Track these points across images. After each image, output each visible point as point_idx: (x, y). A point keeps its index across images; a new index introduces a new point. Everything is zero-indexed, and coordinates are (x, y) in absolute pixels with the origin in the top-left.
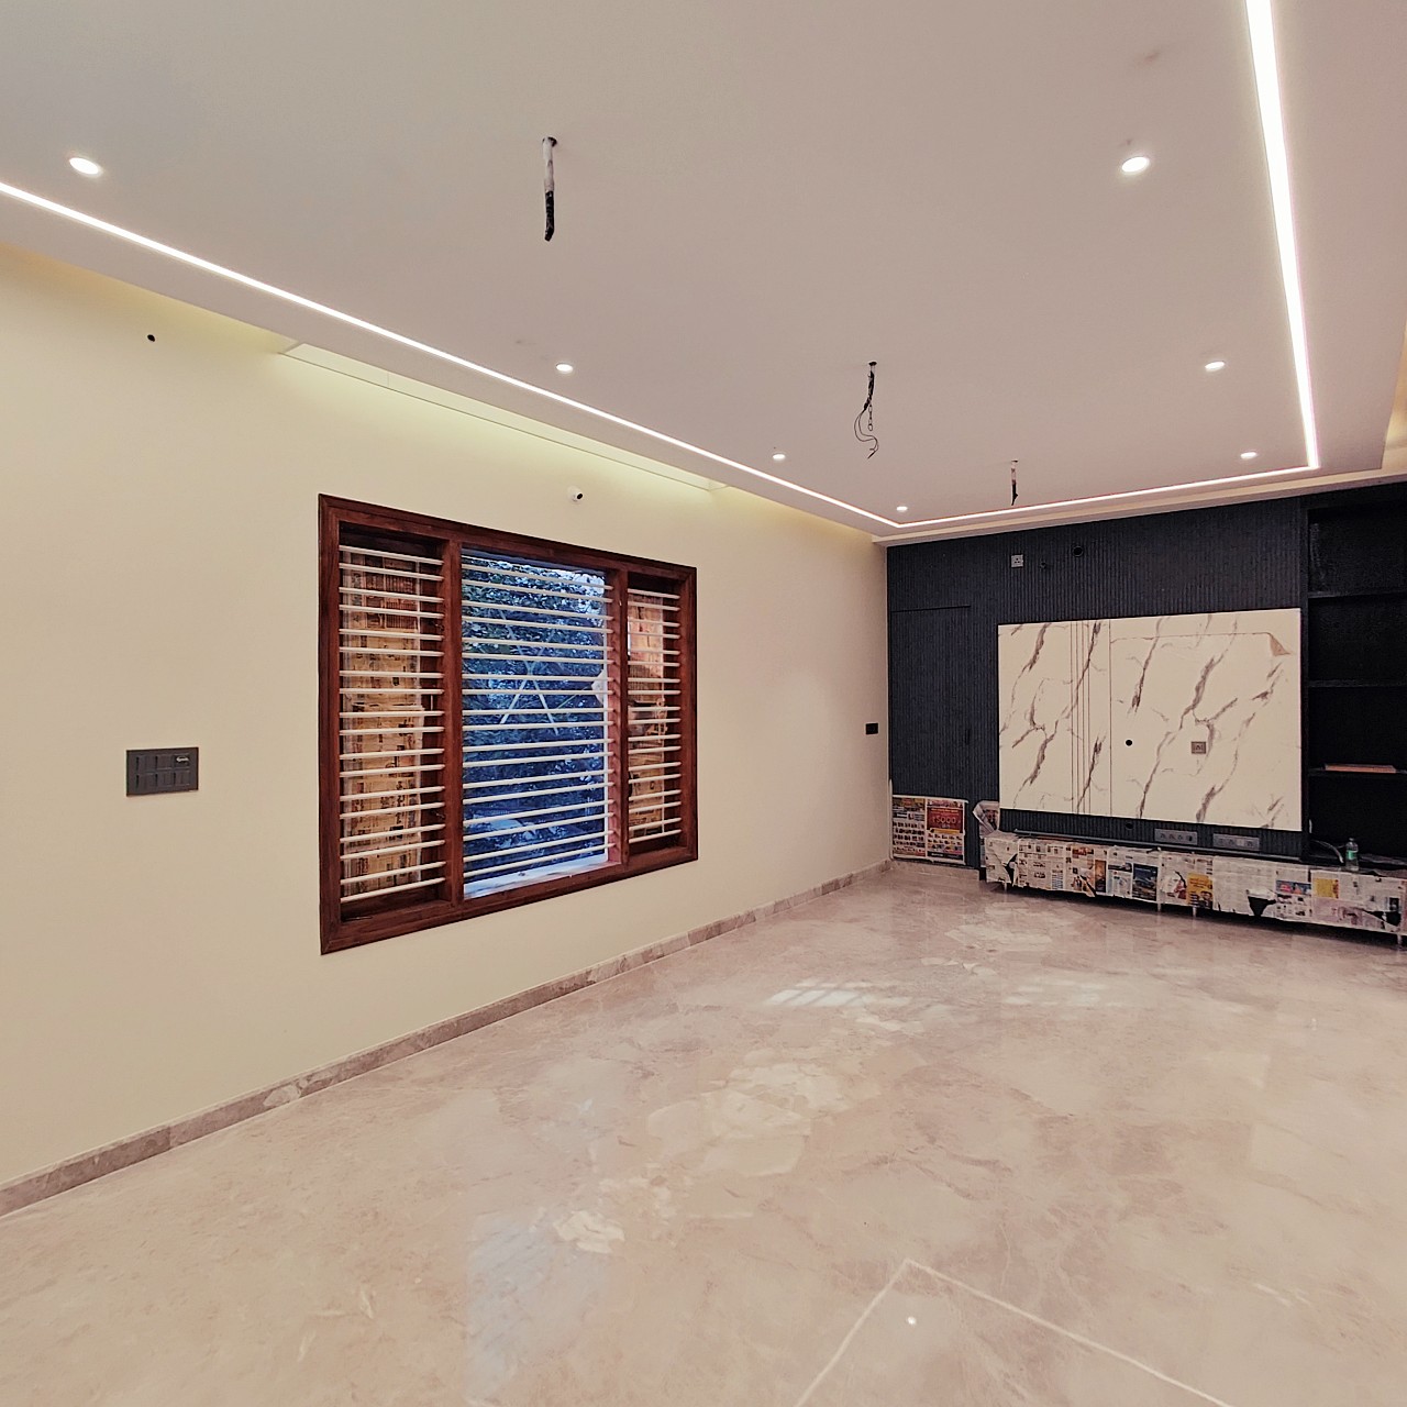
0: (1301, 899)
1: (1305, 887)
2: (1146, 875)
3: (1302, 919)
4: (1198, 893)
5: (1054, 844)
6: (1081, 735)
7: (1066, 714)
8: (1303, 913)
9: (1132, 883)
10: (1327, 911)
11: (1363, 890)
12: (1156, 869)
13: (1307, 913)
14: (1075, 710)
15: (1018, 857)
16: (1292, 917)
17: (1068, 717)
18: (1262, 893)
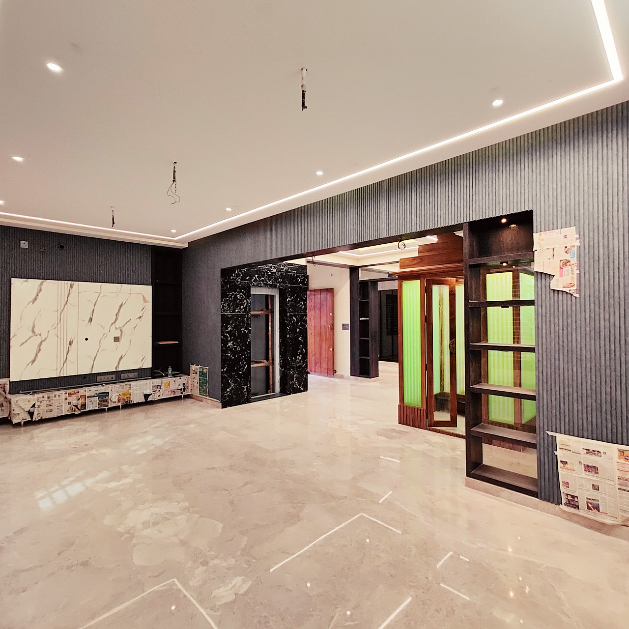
0: (159, 391)
1: (161, 386)
2: (104, 396)
3: (160, 398)
4: (125, 398)
5: (57, 393)
6: (62, 337)
7: (54, 327)
8: (160, 396)
9: (98, 401)
10: (167, 393)
11: (176, 382)
12: (108, 393)
13: (161, 395)
14: (59, 325)
15: (36, 404)
16: (157, 398)
17: (55, 328)
18: (148, 392)
